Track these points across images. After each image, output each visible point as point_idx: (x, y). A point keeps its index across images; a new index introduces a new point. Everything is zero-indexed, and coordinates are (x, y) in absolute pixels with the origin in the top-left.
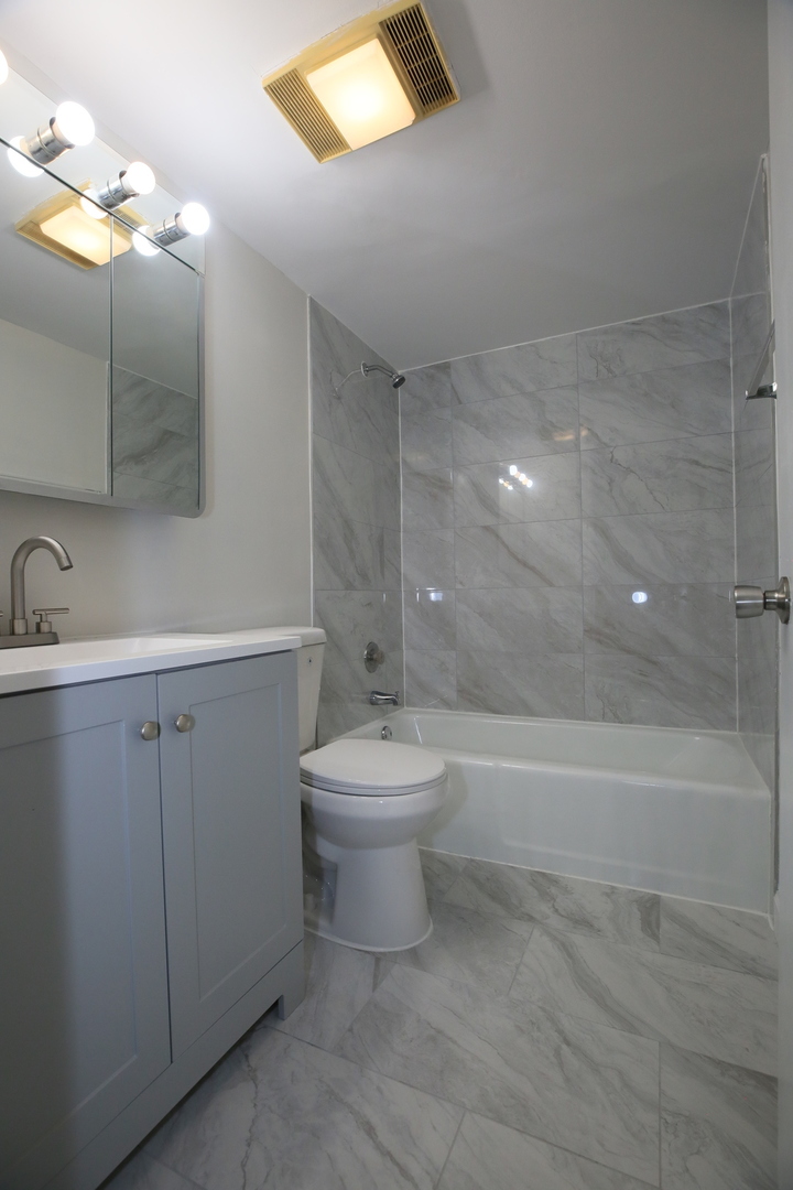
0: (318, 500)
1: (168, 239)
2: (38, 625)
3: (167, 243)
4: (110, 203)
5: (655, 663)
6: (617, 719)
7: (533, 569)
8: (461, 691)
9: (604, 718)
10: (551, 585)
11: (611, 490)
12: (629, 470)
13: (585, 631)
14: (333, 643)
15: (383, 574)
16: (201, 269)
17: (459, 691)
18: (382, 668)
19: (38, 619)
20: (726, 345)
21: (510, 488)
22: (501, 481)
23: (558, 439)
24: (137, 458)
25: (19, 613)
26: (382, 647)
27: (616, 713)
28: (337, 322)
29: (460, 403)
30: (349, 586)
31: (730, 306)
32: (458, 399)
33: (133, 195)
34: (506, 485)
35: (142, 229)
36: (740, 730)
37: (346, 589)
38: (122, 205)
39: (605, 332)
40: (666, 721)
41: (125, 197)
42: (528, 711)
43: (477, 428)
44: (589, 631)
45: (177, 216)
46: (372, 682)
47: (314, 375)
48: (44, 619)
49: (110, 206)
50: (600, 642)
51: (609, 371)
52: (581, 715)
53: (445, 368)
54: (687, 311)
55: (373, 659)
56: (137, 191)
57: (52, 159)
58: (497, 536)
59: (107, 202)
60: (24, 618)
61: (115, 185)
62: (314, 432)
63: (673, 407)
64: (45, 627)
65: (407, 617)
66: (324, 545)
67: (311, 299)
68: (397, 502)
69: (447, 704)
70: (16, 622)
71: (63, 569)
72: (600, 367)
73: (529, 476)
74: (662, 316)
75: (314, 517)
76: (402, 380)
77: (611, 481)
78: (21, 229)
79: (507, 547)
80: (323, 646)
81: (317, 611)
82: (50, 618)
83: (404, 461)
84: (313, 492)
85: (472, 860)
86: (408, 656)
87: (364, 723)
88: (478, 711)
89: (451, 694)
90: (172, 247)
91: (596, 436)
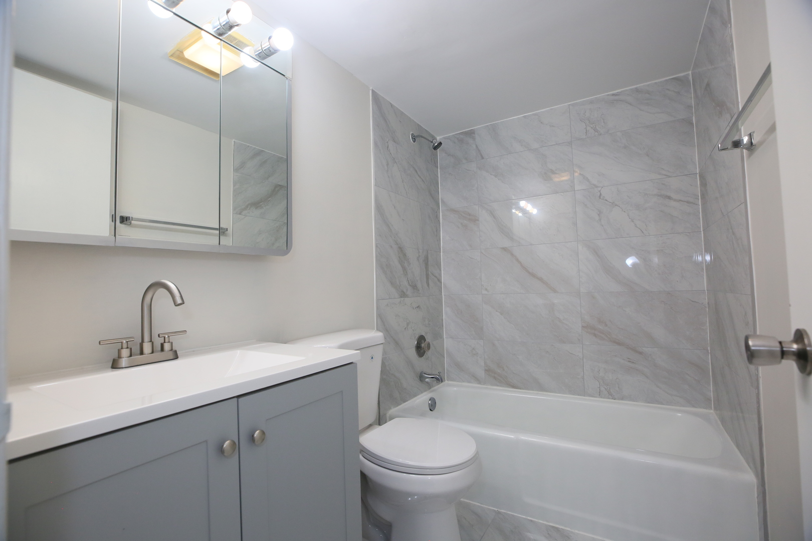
0: (379, 234)
1: (264, 55)
2: (162, 345)
3: (264, 58)
4: (222, 33)
5: (641, 353)
6: (611, 396)
7: (540, 279)
8: (488, 371)
9: (600, 395)
10: (555, 291)
11: (600, 220)
12: (614, 205)
13: (583, 327)
14: (392, 339)
15: (428, 285)
16: (288, 75)
17: (486, 370)
18: (429, 353)
19: (161, 340)
20: (690, 107)
21: (520, 214)
22: (514, 211)
23: (556, 180)
24: (256, 205)
25: (147, 338)
26: (429, 339)
27: (610, 391)
28: (392, 105)
29: (483, 158)
30: (403, 295)
31: (691, 78)
32: (481, 155)
33: (237, 25)
34: (517, 212)
35: (246, 50)
36: (716, 409)
37: (401, 297)
38: (230, 33)
39: (591, 102)
40: (652, 399)
41: (231, 27)
42: (541, 387)
43: (496, 176)
44: (587, 327)
45: (270, 38)
46: (421, 364)
47: (376, 144)
48: (167, 340)
49: (221, 35)
50: (595, 335)
51: (596, 130)
52: (583, 392)
53: (471, 134)
54: (656, 83)
55: (421, 347)
56: (239, 22)
57: (177, 4)
58: (512, 255)
59: (219, 32)
60: (151, 341)
61: (224, 19)
62: (376, 185)
63: (648, 155)
64: (167, 347)
65: (447, 314)
66: (384, 266)
67: (373, 91)
68: (437, 231)
69: (478, 380)
70: (144, 344)
71: (177, 305)
72: (588, 128)
73: (534, 207)
74: (636, 88)
75: (377, 246)
76: (440, 144)
77: (600, 213)
78: (172, 56)
79: (520, 263)
80: (382, 346)
81: (380, 316)
82: (172, 339)
83: (443, 202)
84: (375, 227)
85: (499, 513)
86: (448, 343)
87: (415, 395)
88: (501, 386)
89: (481, 373)
90: (267, 61)
91: (588, 180)
